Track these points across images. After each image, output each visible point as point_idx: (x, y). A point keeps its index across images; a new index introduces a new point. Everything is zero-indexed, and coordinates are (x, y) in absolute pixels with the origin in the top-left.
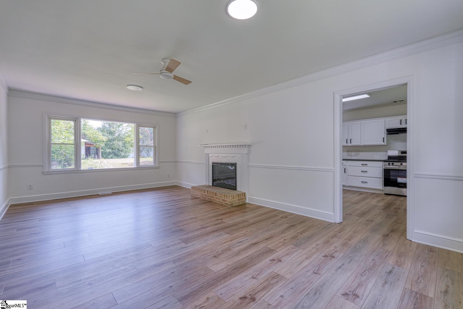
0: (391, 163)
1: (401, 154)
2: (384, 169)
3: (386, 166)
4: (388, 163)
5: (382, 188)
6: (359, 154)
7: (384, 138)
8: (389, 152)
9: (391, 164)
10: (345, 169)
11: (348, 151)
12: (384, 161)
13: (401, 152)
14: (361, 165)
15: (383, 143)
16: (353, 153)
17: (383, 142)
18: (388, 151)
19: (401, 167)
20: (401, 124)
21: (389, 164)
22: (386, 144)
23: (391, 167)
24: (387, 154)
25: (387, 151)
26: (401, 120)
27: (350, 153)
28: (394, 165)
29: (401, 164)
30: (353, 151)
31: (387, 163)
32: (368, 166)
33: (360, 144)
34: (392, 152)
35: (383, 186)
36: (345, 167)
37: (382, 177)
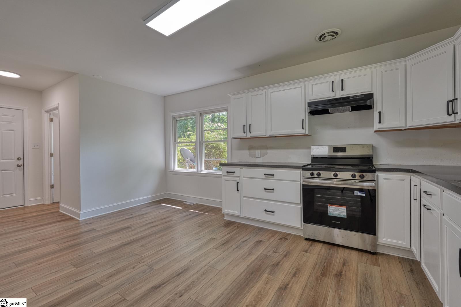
0: (316, 172)
1: (334, 152)
2: (303, 185)
3: (306, 180)
4: (311, 172)
5: (300, 227)
6: (266, 154)
7: (303, 120)
8: (313, 149)
9: (315, 176)
10: (237, 183)
11: (251, 148)
12: (304, 168)
13: (334, 148)
14: (264, 177)
15: (302, 131)
16: (258, 152)
17: (303, 128)
18: (312, 147)
19: (335, 183)
20: (333, 91)
21: (312, 174)
22: (307, 133)
23: (316, 182)
24: (310, 152)
25: (310, 148)
26: (333, 82)
27: (252, 151)
28: (322, 176)
29: (336, 175)
30: (258, 149)
31: (308, 173)
32: (275, 177)
33: (265, 135)
34: (318, 148)
35: (303, 222)
36: (237, 179)
37: (299, 202)
